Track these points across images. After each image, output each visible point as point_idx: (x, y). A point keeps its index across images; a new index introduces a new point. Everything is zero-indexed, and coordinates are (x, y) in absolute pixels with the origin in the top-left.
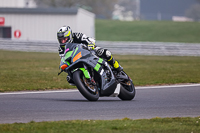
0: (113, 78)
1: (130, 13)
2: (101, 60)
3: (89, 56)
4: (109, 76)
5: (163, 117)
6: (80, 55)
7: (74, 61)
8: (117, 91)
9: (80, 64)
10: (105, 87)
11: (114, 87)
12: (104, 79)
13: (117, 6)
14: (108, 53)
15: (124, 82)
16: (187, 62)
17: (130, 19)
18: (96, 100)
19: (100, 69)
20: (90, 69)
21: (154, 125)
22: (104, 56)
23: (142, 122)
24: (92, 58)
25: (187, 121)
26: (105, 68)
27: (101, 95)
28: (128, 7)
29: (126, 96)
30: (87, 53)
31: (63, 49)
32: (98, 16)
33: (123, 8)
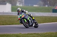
0: (33, 22)
1: (21, 4)
2: (29, 17)
3: (26, 16)
4: (32, 21)
5: (31, 33)
6: (24, 16)
7: (22, 17)
8: (34, 25)
9: (24, 18)
10: (31, 24)
11: (33, 24)
12: (30, 22)
13: (18, 2)
14: (31, 15)
15: (35, 23)
16: (38, 18)
17: (21, 6)
18: (28, 28)
19: (29, 19)
20: (26, 19)
21: (28, 35)
22: (30, 16)
23: (25, 34)
24: (27, 17)
25: (37, 34)
26: (31, 19)
27: (29, 27)
28: (21, 2)
29: (36, 27)
30: (25, 15)
31: (19, 14)
32: (12, 5)
33: (19, 3)
